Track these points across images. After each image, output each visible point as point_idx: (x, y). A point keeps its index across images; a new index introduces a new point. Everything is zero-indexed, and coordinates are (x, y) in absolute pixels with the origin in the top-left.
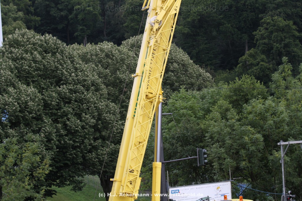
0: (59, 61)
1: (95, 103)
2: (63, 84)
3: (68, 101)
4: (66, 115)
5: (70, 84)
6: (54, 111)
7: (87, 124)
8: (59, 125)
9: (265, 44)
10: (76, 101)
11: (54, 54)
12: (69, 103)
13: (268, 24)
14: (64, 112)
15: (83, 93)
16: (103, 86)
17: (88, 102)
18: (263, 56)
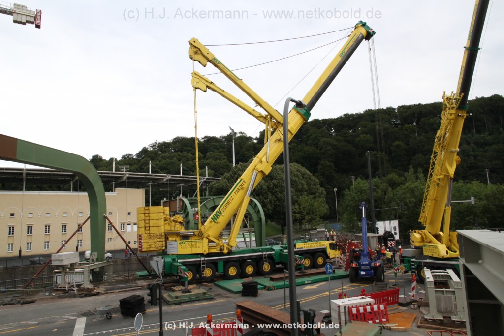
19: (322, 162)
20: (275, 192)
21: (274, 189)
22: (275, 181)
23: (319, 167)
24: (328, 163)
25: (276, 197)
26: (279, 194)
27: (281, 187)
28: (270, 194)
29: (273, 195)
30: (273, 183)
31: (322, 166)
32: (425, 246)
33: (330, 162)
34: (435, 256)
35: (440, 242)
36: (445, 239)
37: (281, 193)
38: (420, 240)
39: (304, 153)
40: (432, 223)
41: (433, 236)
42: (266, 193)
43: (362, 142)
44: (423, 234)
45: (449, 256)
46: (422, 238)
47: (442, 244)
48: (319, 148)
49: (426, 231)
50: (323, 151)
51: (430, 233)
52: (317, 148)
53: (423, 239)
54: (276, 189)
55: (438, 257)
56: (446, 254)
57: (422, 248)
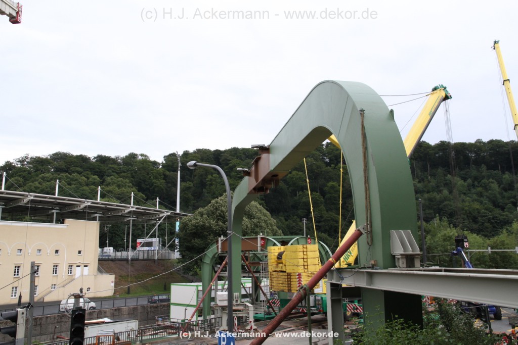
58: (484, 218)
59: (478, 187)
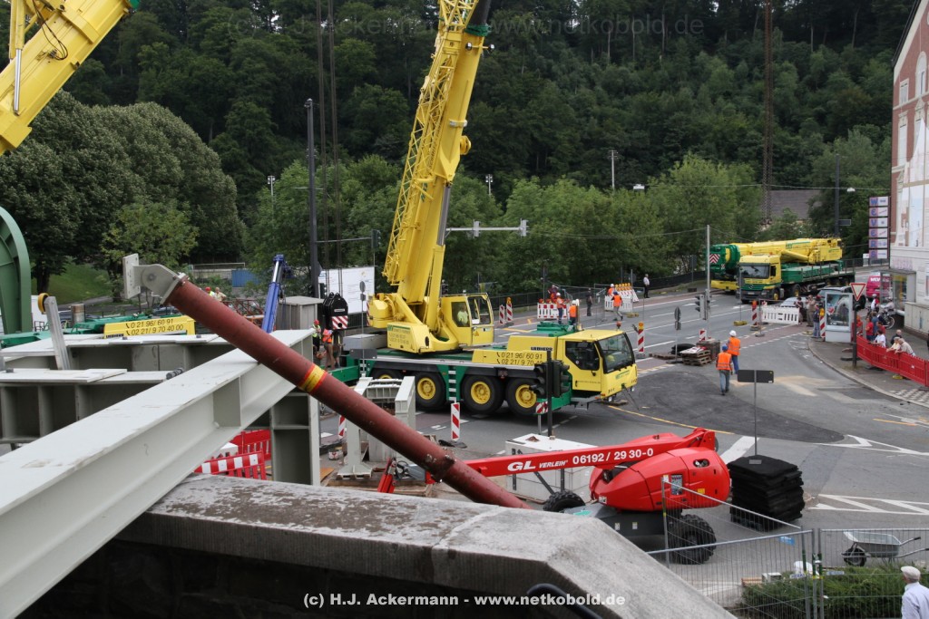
0: (75, 120)
1: (121, 173)
2: (84, 148)
3: (91, 168)
4: (90, 183)
5: (91, 148)
6: (75, 178)
7: (114, 195)
8: (83, 194)
9: (236, 129)
10: (99, 168)
11: (69, 112)
12: (92, 170)
13: (240, 109)
14: (87, 179)
15: (107, 160)
16: (126, 155)
17: (114, 171)
18: (235, 142)
19: (239, 104)
20: (88, 182)
21: (82, 175)
22: (85, 153)
23: (231, 116)
24: (254, 108)
25: (89, 196)
26: (99, 188)
27: (105, 169)
28: (70, 188)
29: (79, 190)
30: (80, 158)
31: (239, 114)
32: (391, 327)
33: (259, 104)
34: (406, 348)
35: (421, 319)
36: (430, 313)
37: (103, 185)
38: (384, 315)
39: (190, 75)
40: (410, 278)
41: (410, 306)
42: (57, 184)
43: (346, 57)
44: (391, 301)
45: (431, 348)
46: (390, 310)
47: (425, 323)
48: (232, 64)
49: (397, 296)
50: (241, 72)
51: (405, 300)
52: (227, 62)
53: (390, 314)
54: (89, 176)
55: (411, 351)
56: (424, 344)
57: (386, 333)
58: (749, 149)
59: (758, 79)
